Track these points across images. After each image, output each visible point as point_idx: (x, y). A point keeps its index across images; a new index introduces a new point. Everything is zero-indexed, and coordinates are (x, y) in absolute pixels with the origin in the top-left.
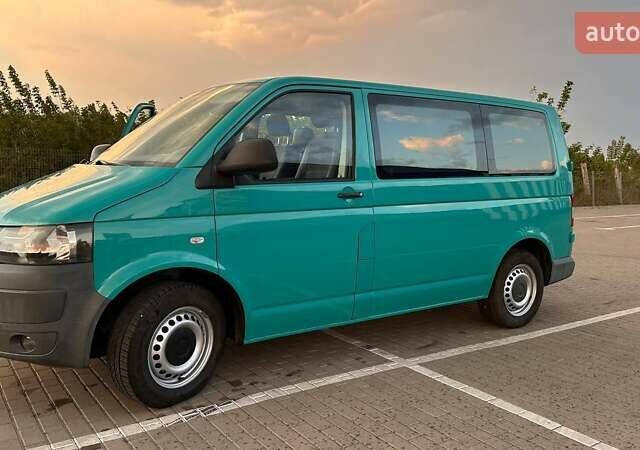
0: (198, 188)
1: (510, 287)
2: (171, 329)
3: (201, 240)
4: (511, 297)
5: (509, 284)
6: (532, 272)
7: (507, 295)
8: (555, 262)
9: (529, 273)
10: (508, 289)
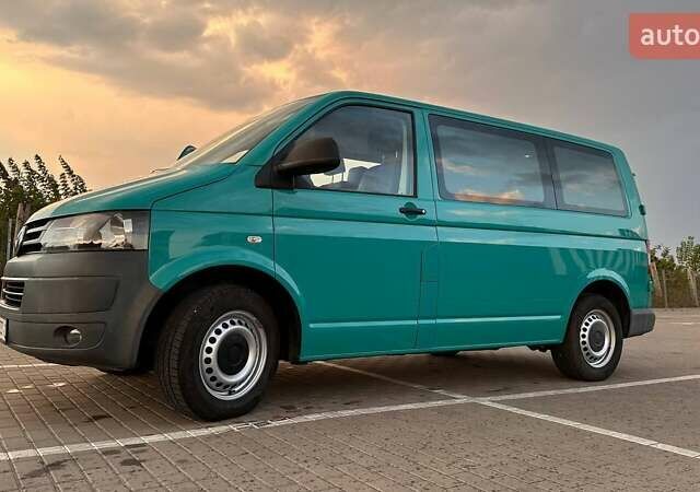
0: (257, 187)
1: (587, 333)
2: (219, 338)
3: (259, 240)
4: (588, 345)
5: (585, 330)
6: (608, 318)
7: (584, 343)
8: (635, 312)
9: (606, 320)
10: (584, 336)
